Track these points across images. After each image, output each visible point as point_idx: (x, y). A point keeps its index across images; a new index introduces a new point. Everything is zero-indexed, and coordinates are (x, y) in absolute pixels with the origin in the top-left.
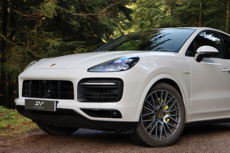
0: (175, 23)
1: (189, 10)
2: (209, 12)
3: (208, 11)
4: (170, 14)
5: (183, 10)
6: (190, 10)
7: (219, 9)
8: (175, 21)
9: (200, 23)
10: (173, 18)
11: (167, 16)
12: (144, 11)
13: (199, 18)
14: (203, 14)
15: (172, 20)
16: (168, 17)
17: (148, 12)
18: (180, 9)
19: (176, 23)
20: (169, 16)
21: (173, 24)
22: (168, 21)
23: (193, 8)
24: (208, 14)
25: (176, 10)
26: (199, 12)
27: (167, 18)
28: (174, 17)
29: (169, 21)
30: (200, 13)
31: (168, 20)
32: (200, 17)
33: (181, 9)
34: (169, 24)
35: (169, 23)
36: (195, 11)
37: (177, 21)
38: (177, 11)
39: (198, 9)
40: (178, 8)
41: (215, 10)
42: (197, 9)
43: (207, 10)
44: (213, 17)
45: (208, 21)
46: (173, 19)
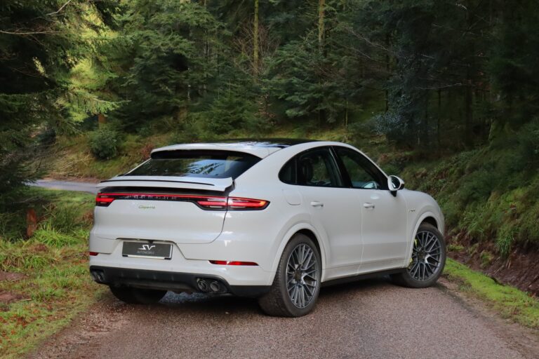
0: (201, 20)
8: (201, 16)
10: (196, 9)
11: (182, 4)
13: (255, 7)
15: (195, 13)
16: (186, 5)
19: (205, 21)
20: (187, 2)
21: (198, 22)
22: (185, 14)
27: (182, 7)
28: (198, 7)
29: (189, 17)
31: (186, 12)
32: (256, 5)
34: (187, 23)
35: (188, 19)
37: (206, 16)
46: (196, 11)
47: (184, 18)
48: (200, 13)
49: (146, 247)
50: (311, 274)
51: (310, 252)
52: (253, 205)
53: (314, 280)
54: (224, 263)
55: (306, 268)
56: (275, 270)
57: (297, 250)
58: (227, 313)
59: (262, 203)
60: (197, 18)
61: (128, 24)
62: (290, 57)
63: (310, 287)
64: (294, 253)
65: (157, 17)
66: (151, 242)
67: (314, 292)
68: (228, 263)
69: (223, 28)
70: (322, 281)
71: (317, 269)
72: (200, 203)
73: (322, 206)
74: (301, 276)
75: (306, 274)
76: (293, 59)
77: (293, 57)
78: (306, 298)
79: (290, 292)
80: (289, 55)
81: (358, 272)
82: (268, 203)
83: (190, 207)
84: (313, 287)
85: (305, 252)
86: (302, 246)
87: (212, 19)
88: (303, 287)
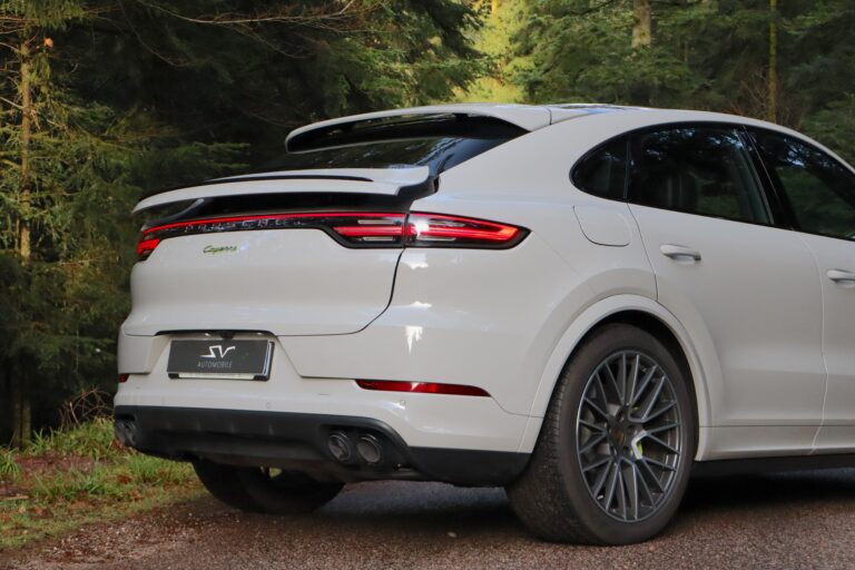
0: (668, 76)
1: (724, 20)
2: (808, 24)
3: (804, 20)
4: (647, 40)
5: (699, 22)
6: (728, 18)
7: (848, 11)
8: (667, 67)
9: (772, 72)
10: (660, 57)
11: (635, 50)
12: (540, 28)
13: (770, 55)
14: (782, 35)
15: (658, 64)
16: (642, 51)
17: (558, 33)
18: (687, 19)
19: (676, 77)
20: (644, 47)
21: (661, 78)
22: (640, 66)
23: (739, 12)
24: (802, 34)
25: (673, 22)
26: (768, 31)
27: (634, 54)
28: (664, 52)
29: (646, 70)
30: (773, 35)
31: (641, 62)
32: (773, 52)
33: (692, 17)
34: (643, 82)
35: (644, 74)
36: (750, 26)
37: (678, 69)
38: (674, 25)
39: (762, 18)
40: (680, 12)
41: (833, 14)
42: (759, 15)
43: (800, 17)
44: (826, 49)
45: (806, 66)
46: (660, 60)
47: (637, 74)
48: (666, 64)
49: (216, 351)
50: (661, 435)
51: (657, 375)
52: (478, 234)
53: (672, 453)
54: (402, 386)
55: (644, 418)
56: (542, 412)
57: (615, 366)
58: (452, 535)
59: (508, 232)
60: (659, 71)
61: (540, 87)
62: (827, 132)
63: (658, 468)
64: (602, 373)
65: (589, 74)
66: (227, 335)
67: (671, 484)
68: (414, 385)
69: (708, 88)
70: (699, 457)
71: (679, 421)
72: (341, 230)
73: (698, 258)
74: (631, 436)
75: (644, 433)
76: (832, 135)
77: (833, 131)
78: (642, 495)
79: (591, 477)
80: (824, 128)
81: (814, 446)
82: (523, 233)
83: (315, 243)
84: (668, 470)
85: (641, 375)
86: (630, 358)
87: (688, 74)
88: (634, 467)
